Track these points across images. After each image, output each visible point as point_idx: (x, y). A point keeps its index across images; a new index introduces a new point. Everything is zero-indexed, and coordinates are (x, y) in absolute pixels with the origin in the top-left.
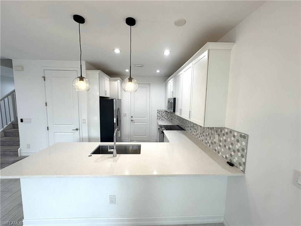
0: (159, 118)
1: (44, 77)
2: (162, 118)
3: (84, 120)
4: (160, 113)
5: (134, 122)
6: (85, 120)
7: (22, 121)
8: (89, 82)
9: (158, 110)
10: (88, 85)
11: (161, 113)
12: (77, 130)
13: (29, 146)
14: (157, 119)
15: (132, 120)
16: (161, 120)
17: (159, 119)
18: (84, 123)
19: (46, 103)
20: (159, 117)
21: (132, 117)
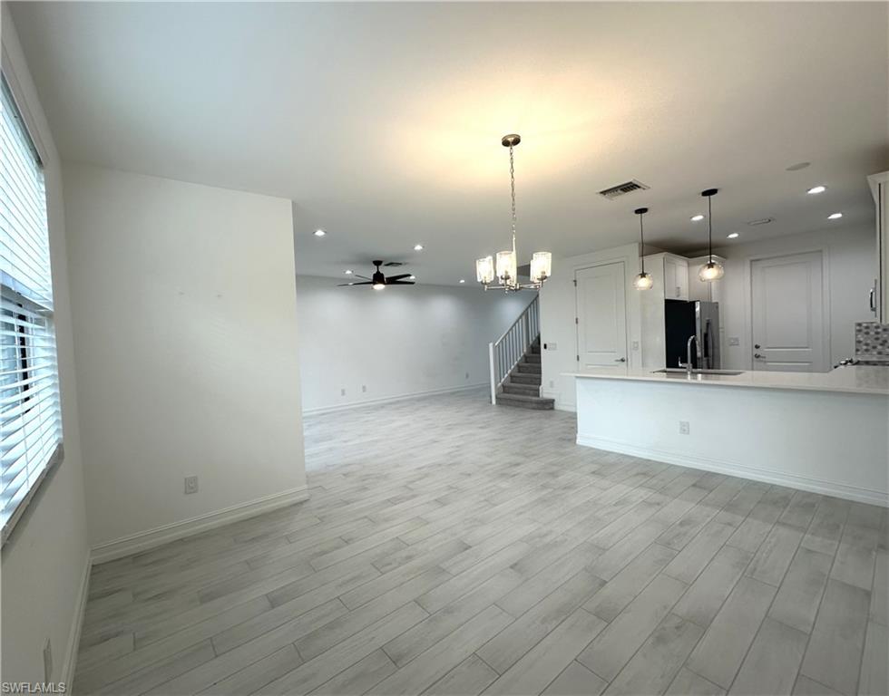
0: (865, 347)
1: (575, 281)
2: (879, 347)
3: (634, 343)
4: (867, 333)
5: (766, 360)
6: (637, 343)
7: (545, 347)
8: (653, 278)
9: (860, 325)
10: (651, 282)
11: (872, 333)
12: (623, 360)
13: (552, 384)
14: (857, 350)
15: (757, 356)
16: (875, 353)
17: (867, 350)
18: (636, 348)
19: (577, 319)
20: (867, 345)
21: (757, 347)
